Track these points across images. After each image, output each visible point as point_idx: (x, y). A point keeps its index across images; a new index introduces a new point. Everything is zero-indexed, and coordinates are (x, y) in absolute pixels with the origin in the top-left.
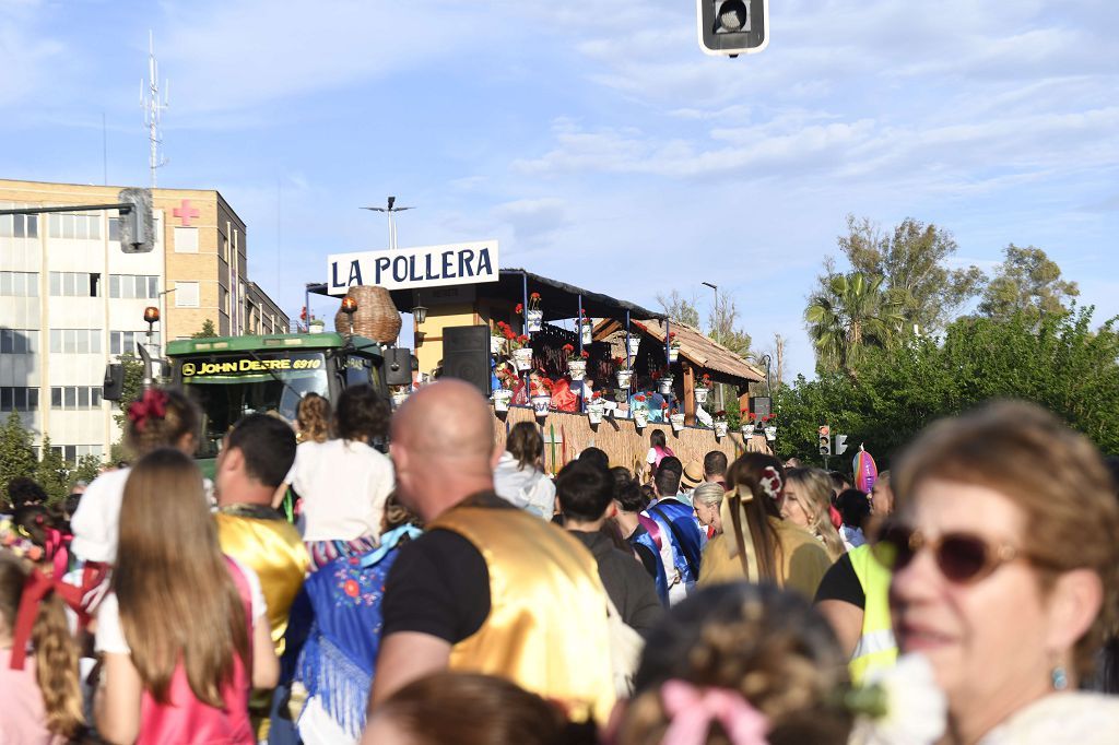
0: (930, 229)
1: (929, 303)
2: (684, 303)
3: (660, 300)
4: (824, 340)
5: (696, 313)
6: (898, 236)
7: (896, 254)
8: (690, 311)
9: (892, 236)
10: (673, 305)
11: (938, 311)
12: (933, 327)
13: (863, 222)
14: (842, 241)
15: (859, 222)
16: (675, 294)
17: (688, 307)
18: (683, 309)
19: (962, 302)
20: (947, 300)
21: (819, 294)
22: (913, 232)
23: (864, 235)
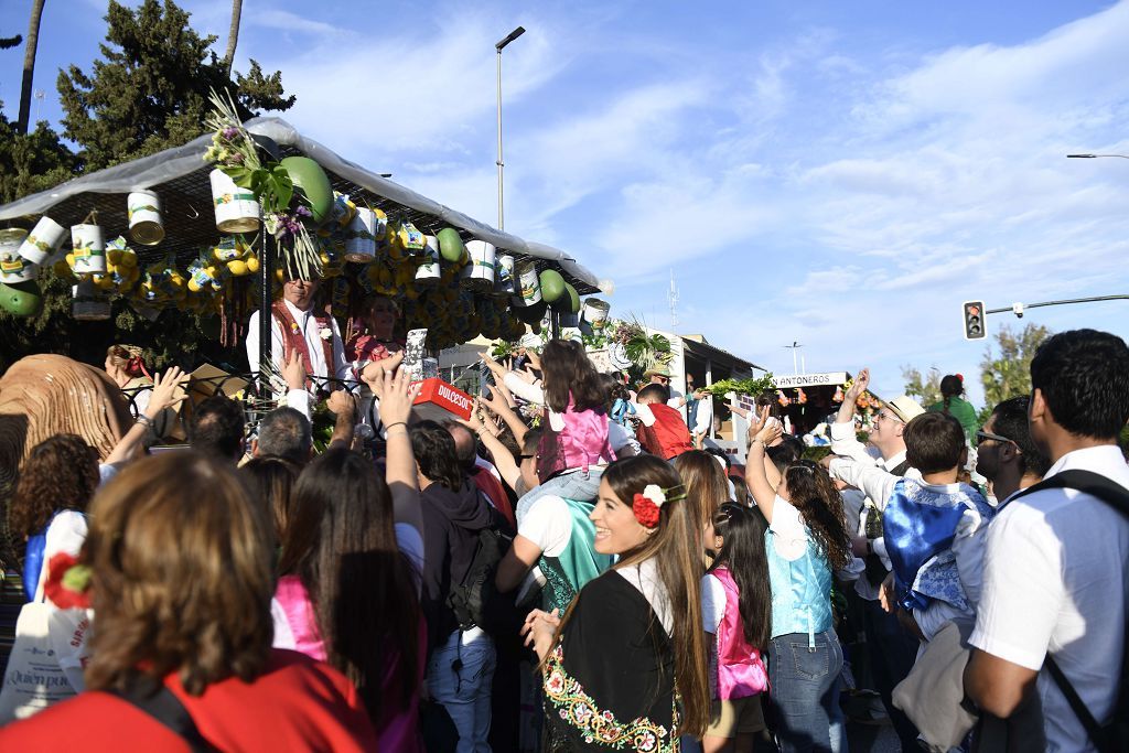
0: (1043, 328)
3: (901, 368)
4: (990, 392)
6: (1026, 332)
7: (1025, 341)
9: (1023, 332)
14: (996, 336)
15: (1005, 326)
16: (909, 365)
22: (1033, 330)
23: (1008, 332)
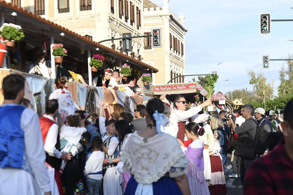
5: (255, 73)
8: (254, 73)
13: (291, 55)
17: (253, 72)
18: (252, 72)
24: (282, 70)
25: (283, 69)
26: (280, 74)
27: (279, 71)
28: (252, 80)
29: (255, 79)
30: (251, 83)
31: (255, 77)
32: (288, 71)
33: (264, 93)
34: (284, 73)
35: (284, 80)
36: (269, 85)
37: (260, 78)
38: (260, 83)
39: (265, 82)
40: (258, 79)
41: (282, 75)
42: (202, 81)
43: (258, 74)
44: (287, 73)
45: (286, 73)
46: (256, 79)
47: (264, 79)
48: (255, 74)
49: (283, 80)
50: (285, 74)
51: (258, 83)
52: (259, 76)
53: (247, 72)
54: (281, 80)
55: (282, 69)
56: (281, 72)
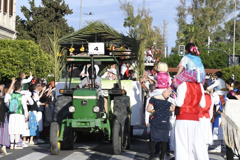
1: (220, 12)
2: (129, 3)
8: (131, 6)
10: (124, 3)
11: (224, 15)
12: (221, 21)
17: (130, 4)
18: (128, 5)
19: (232, 12)
20: (227, 11)
21: (180, 6)
24: (181, 4)
25: (184, 4)
26: (177, 12)
27: (176, 6)
28: (129, 18)
29: (133, 17)
30: (125, 25)
31: (133, 15)
32: (191, 7)
33: (154, 43)
34: (184, 10)
35: (184, 24)
36: (158, 31)
37: (143, 17)
38: (141, 26)
39: (150, 25)
40: (138, 17)
41: (181, 14)
42: (49, 7)
43: (139, 10)
44: (191, 10)
45: (188, 12)
46: (135, 17)
47: (149, 20)
48: (133, 9)
49: (181, 23)
50: (186, 12)
51: (138, 27)
52: (140, 14)
53: (120, 5)
54: (178, 23)
55: (182, 2)
56: (179, 8)
